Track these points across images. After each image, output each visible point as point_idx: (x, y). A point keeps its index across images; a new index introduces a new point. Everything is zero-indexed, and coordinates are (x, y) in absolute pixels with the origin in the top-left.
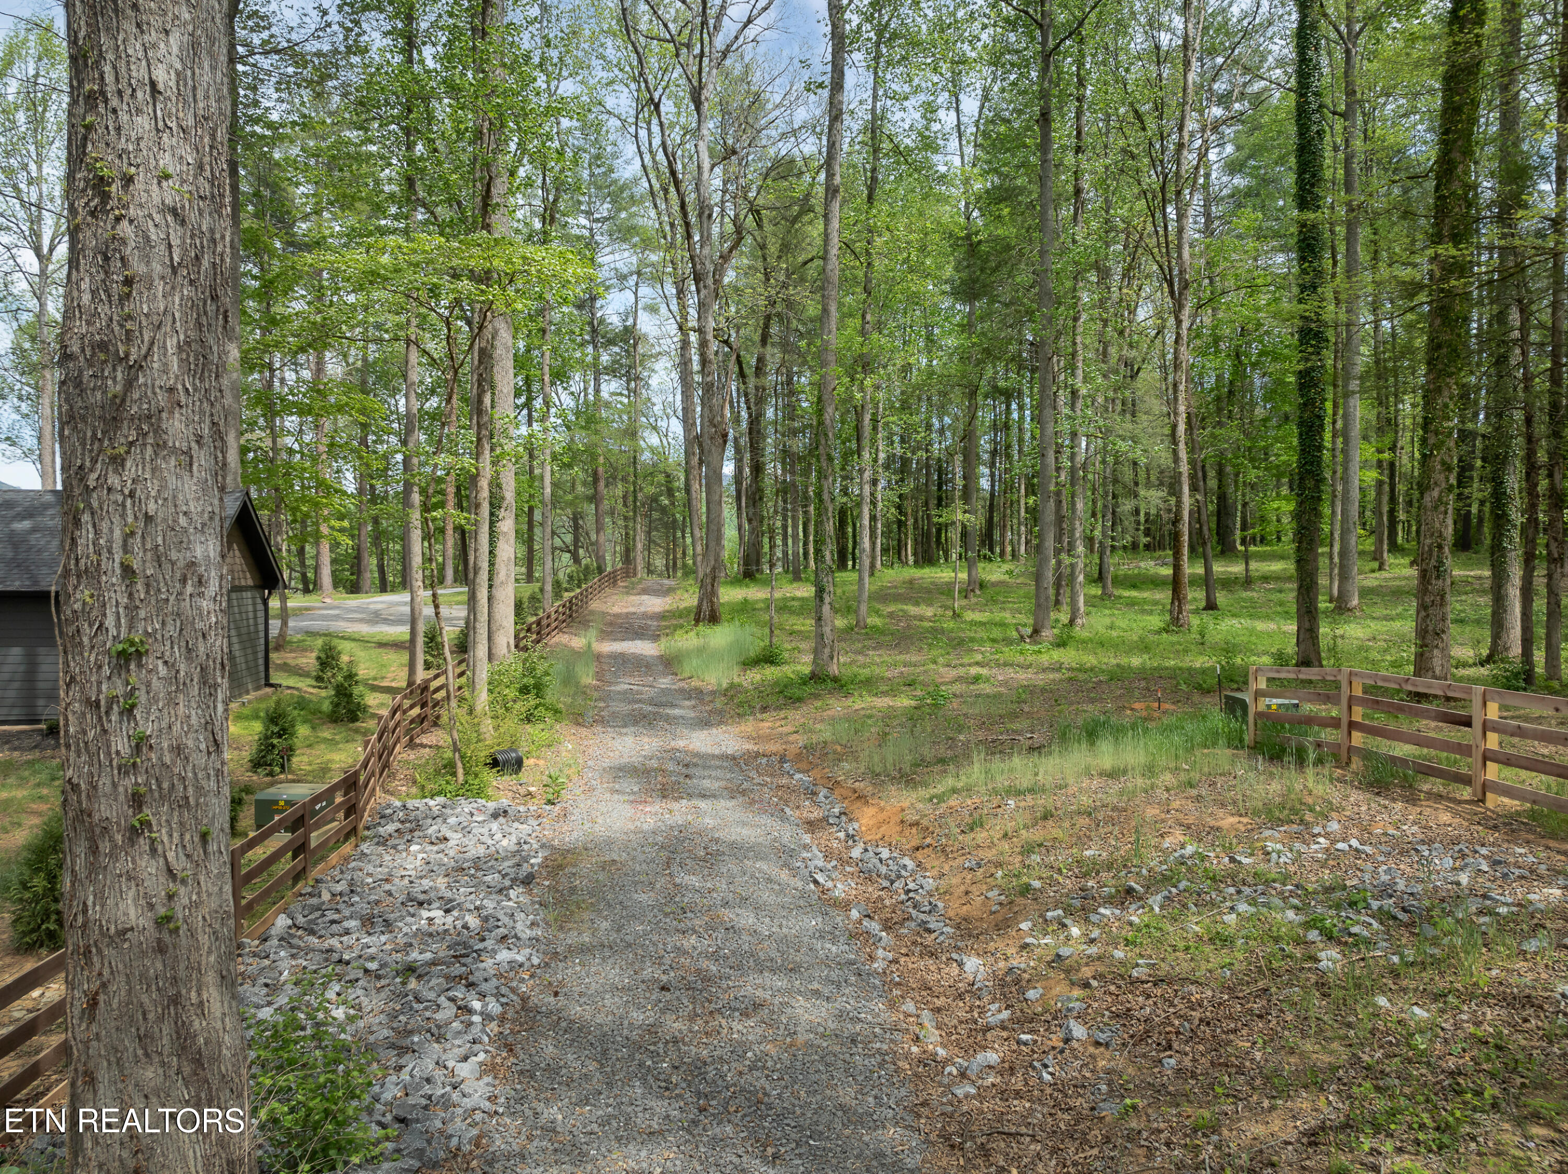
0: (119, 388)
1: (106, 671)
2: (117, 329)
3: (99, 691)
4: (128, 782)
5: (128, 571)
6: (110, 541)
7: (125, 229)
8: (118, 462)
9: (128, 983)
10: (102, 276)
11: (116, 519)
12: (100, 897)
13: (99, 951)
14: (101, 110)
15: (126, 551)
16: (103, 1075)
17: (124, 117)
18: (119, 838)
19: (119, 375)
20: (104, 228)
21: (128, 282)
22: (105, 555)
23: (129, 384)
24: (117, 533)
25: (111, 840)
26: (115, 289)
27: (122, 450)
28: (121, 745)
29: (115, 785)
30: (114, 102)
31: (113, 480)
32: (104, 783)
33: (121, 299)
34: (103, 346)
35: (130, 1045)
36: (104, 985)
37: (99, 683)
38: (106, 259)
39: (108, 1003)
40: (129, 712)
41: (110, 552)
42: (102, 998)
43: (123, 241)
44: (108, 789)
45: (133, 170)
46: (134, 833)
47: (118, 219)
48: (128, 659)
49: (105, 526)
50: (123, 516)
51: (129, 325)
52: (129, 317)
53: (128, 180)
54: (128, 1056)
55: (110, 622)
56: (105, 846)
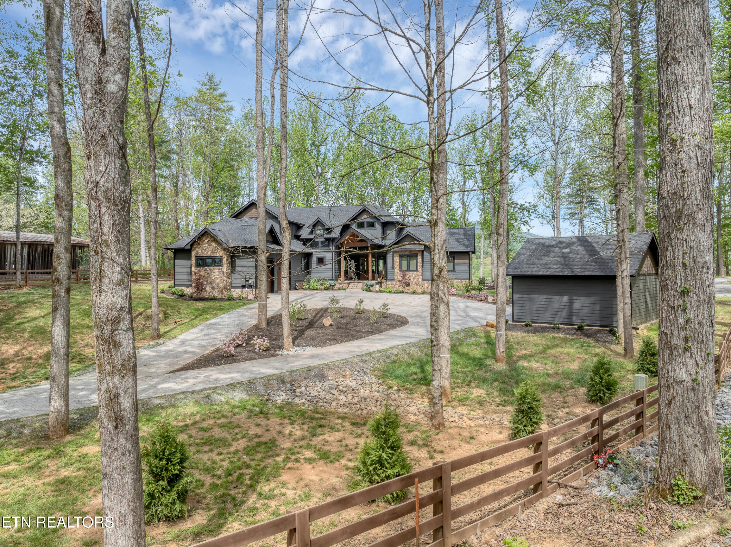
0: (681, 206)
1: (677, 297)
2: (680, 187)
3: (674, 303)
4: (683, 333)
5: (684, 265)
6: (678, 255)
7: (682, 155)
8: (681, 230)
9: (682, 398)
10: (675, 171)
11: (680, 249)
12: (674, 369)
13: (673, 386)
14: (673, 118)
15: (684, 258)
16: (673, 426)
17: (681, 119)
18: (680, 351)
19: (681, 202)
20: (675, 156)
21: (683, 172)
22: (676, 260)
23: (684, 205)
24: (681, 253)
25: (678, 351)
26: (679, 175)
27: (682, 226)
28: (682, 321)
29: (679, 334)
30: (677, 115)
31: (679, 236)
32: (676, 333)
33: (681, 177)
34: (675, 193)
35: (682, 417)
36: (674, 397)
37: (674, 301)
38: (676, 165)
39: (676, 404)
40: (684, 310)
41: (678, 259)
42: (673, 401)
43: (682, 159)
44: (677, 335)
45: (684, 135)
46: (685, 350)
47: (679, 152)
48: (684, 294)
49: (676, 251)
50: (683, 247)
51: (684, 186)
52: (684, 183)
53: (683, 139)
54: (682, 422)
55: (678, 281)
56: (675, 353)
